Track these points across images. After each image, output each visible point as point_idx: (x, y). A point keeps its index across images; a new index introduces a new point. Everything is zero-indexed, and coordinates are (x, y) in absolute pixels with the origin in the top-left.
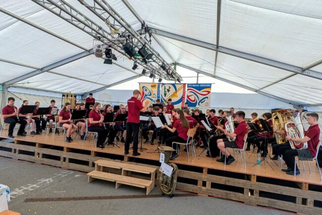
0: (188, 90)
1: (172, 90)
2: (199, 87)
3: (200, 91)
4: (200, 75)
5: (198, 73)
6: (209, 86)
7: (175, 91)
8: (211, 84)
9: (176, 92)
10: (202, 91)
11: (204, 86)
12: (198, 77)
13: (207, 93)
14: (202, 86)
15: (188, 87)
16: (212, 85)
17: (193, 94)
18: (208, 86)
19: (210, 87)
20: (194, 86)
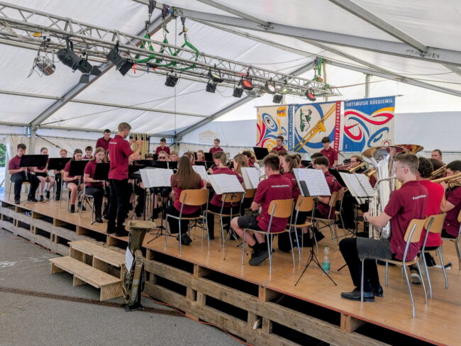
0: (346, 114)
1: (315, 117)
2: (367, 106)
3: (370, 114)
4: (372, 79)
5: (368, 75)
6: (389, 102)
7: (320, 119)
8: (393, 98)
9: (322, 121)
10: (375, 114)
11: (380, 102)
12: (367, 83)
13: (385, 118)
14: (375, 102)
15: (346, 108)
16: (397, 99)
17: (356, 122)
18: (387, 101)
19: (392, 105)
20: (357, 104)
